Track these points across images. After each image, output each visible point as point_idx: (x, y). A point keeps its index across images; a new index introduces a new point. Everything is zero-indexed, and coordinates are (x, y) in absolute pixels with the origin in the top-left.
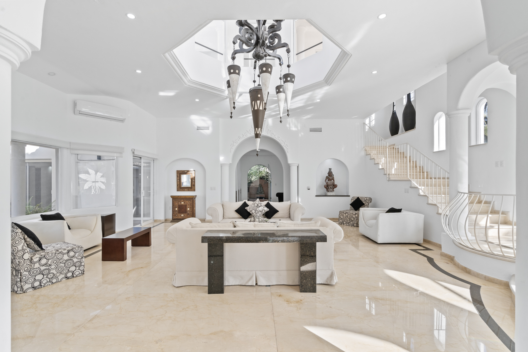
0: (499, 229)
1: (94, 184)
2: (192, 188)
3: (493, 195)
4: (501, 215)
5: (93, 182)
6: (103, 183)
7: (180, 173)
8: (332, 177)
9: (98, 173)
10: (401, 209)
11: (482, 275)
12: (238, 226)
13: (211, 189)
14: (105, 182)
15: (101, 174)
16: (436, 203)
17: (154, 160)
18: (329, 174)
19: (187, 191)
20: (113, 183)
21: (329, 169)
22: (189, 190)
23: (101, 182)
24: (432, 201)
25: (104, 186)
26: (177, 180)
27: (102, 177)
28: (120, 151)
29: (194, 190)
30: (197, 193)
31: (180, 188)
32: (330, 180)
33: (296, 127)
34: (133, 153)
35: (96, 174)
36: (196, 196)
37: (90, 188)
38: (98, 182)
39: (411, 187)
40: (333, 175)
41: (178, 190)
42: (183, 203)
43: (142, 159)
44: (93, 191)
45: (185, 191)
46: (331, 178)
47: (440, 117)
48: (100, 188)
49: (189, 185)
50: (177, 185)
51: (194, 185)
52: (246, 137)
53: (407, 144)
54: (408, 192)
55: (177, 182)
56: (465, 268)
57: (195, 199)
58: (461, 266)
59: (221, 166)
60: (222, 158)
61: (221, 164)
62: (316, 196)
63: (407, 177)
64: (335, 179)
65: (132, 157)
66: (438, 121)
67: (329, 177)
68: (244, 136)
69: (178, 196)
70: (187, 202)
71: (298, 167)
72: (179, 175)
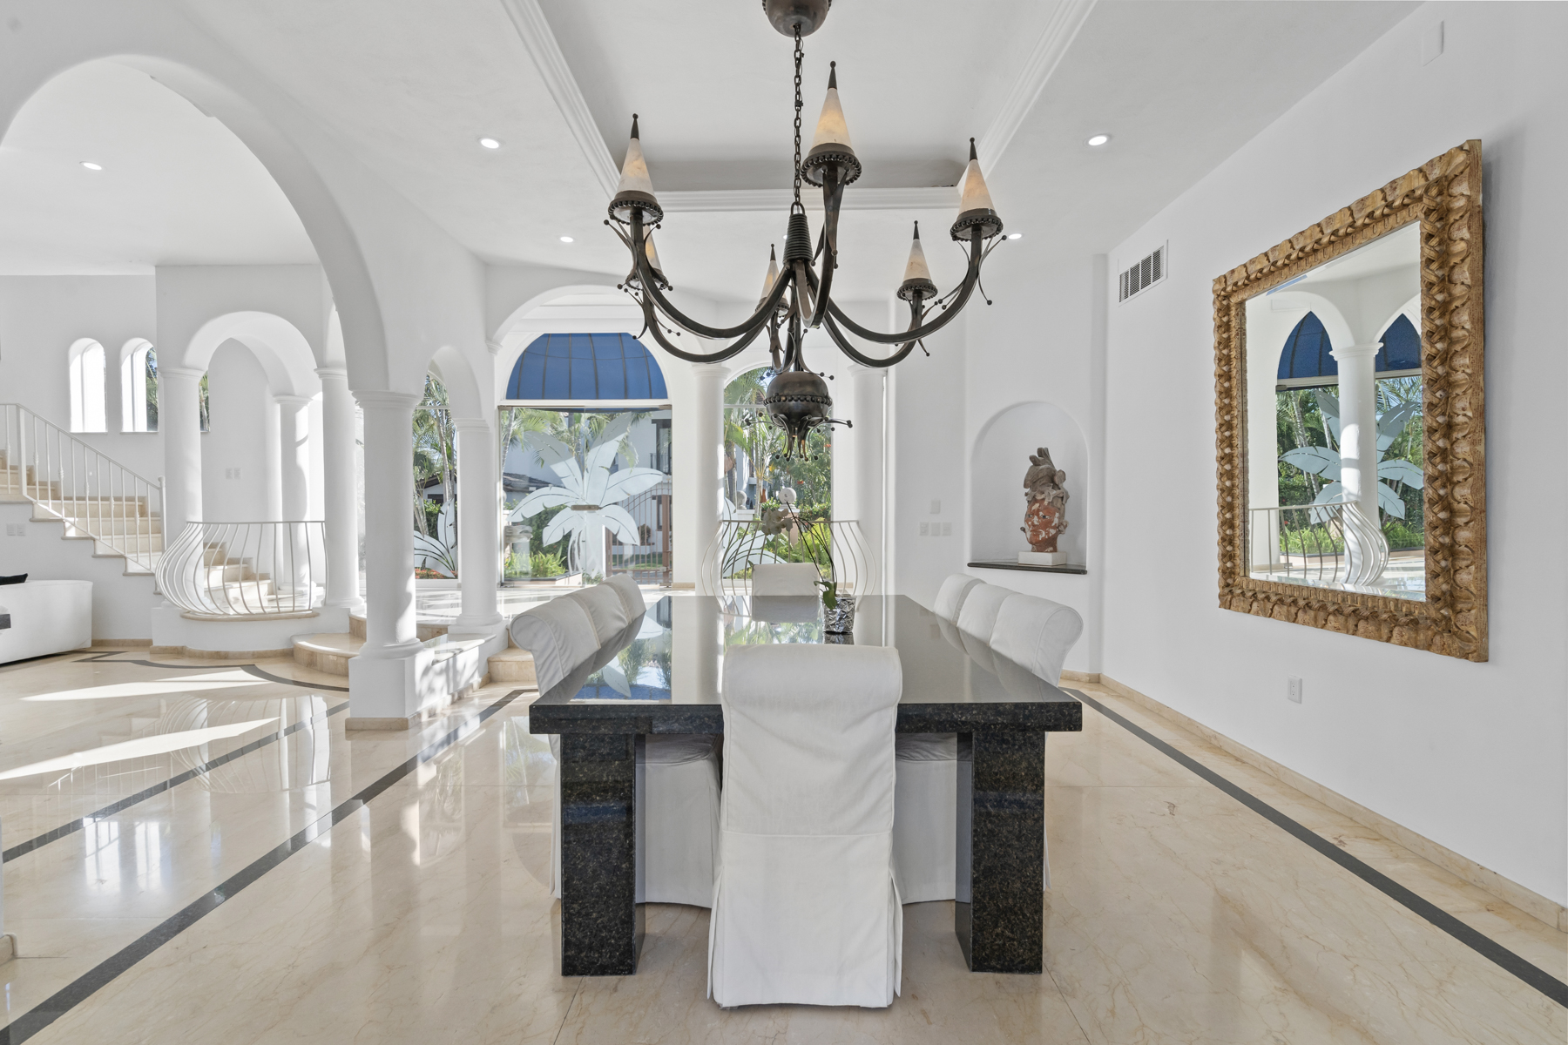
0: (241, 587)
3: (249, 523)
4: (242, 565)
10: (26, 576)
11: (248, 652)
16: (123, 553)
24: (112, 548)
39: (33, 520)
47: (85, 350)
53: (18, 407)
54: (21, 534)
56: (217, 653)
58: (208, 652)
63: (21, 492)
66: (79, 356)
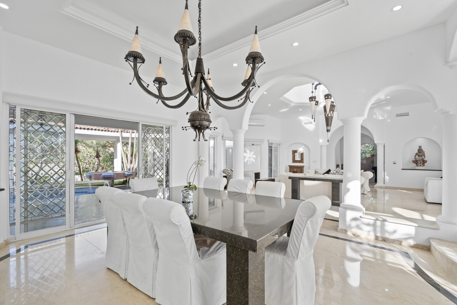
1: (249, 159)
2: (302, 161)
5: (249, 158)
6: (254, 158)
7: (294, 152)
8: (422, 154)
9: (252, 152)
12: (306, 175)
13: (314, 162)
14: (255, 158)
15: (253, 153)
17: (279, 145)
18: (419, 151)
19: (298, 163)
20: (259, 159)
21: (419, 146)
22: (299, 162)
23: (253, 157)
25: (254, 160)
26: (293, 156)
27: (253, 154)
28: (262, 141)
29: (303, 162)
30: (305, 164)
31: (294, 161)
32: (419, 156)
33: (382, 116)
34: (268, 141)
35: (250, 153)
36: (304, 166)
37: (247, 161)
38: (251, 158)
40: (424, 152)
41: (293, 162)
42: (295, 170)
43: (273, 144)
44: (249, 162)
45: (297, 163)
46: (420, 154)
48: (252, 161)
49: (300, 159)
50: (293, 159)
51: (303, 159)
52: (339, 126)
55: (293, 157)
57: (303, 168)
59: (321, 147)
60: (321, 141)
61: (321, 146)
62: (402, 169)
64: (425, 156)
65: (268, 144)
67: (418, 153)
68: (338, 126)
69: (293, 166)
70: (298, 169)
71: (384, 146)
72: (293, 153)
